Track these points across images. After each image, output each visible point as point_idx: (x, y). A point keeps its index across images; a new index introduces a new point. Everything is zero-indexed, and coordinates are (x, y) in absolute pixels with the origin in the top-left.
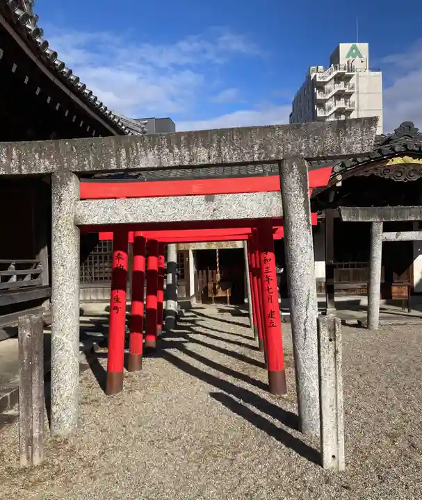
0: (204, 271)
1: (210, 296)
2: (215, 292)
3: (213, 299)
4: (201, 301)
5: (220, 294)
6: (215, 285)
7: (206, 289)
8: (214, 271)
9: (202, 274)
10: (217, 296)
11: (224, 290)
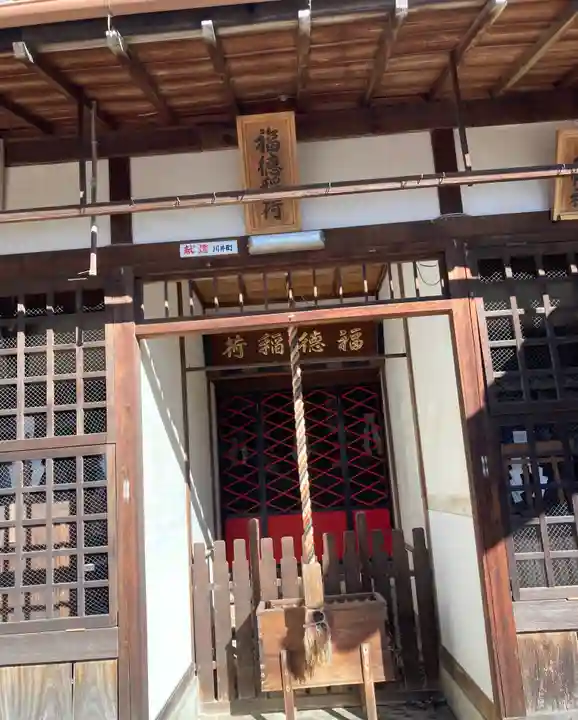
3: (289, 697)
8: (287, 541)
9: (230, 557)
10: (311, 682)
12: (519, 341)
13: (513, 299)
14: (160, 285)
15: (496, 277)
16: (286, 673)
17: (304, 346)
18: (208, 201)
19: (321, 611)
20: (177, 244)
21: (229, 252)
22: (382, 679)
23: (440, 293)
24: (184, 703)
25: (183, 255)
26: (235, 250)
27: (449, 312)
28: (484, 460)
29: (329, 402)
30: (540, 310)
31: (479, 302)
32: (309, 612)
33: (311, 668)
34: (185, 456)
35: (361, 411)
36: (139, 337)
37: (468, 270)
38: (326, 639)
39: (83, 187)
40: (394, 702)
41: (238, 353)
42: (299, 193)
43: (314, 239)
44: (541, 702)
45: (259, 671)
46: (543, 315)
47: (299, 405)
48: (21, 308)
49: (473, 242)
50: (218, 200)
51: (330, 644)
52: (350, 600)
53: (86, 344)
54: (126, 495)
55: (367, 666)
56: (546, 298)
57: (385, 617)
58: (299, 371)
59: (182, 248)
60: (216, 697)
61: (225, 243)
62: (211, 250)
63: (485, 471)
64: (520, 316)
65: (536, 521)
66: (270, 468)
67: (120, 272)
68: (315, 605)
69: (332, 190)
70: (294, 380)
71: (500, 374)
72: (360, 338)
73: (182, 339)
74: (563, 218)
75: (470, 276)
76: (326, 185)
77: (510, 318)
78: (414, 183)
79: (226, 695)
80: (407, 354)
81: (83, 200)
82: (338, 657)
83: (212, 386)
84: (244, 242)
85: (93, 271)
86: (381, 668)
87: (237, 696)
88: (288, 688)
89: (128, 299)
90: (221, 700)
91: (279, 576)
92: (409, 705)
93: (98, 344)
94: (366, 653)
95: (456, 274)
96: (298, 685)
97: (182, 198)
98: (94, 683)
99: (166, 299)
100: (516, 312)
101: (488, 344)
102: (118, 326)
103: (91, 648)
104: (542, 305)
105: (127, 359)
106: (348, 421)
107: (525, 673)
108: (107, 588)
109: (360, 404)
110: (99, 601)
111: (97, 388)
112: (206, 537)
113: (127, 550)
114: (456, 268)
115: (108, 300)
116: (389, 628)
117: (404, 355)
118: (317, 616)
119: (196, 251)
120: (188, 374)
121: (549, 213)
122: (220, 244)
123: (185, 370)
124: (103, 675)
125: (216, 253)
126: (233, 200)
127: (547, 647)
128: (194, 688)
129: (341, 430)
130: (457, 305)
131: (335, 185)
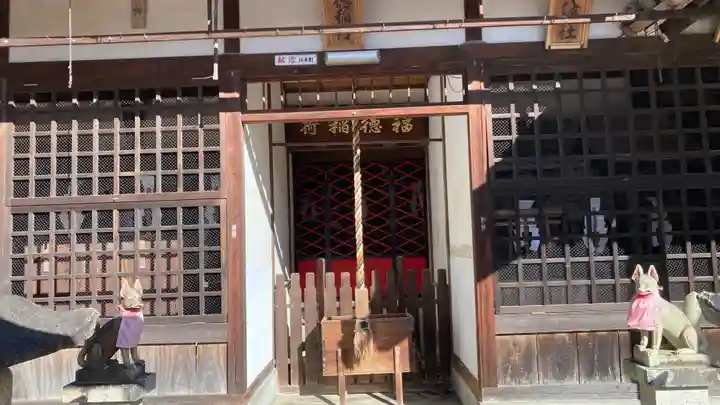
0: (310, 276)
1: (329, 371)
2: (348, 356)
3: (342, 382)
4: (295, 385)
5: (371, 363)
6: (348, 327)
7: (314, 343)
8: (345, 275)
9: (303, 285)
10: (358, 370)
11: (385, 347)
12: (514, 136)
13: (513, 106)
14: (260, 85)
15: (502, 89)
16: (341, 364)
17: (365, 127)
18: (299, 32)
19: (367, 321)
20: (273, 55)
21: (311, 63)
22: (408, 370)
23: (461, 100)
24: (269, 382)
25: (277, 64)
26: (315, 61)
27: (467, 114)
28: (482, 219)
29: (384, 172)
30: (531, 114)
31: (489, 107)
32: (358, 321)
33: (359, 360)
34: (271, 211)
35: (409, 181)
36: (243, 123)
37: (482, 84)
38: (368, 340)
39: (210, 18)
40: (417, 390)
41: (312, 131)
42: (362, 30)
43: (372, 56)
44: (508, 379)
45: (322, 362)
46: (533, 118)
47: (358, 177)
48: (158, 98)
49: (488, 63)
50: (305, 32)
51: (372, 344)
52: (388, 317)
53: (206, 126)
54: (234, 234)
55: (398, 361)
56: (536, 106)
57: (412, 329)
58: (359, 151)
59: (277, 58)
60: (290, 383)
61: (308, 56)
62: (298, 61)
63: (483, 227)
64: (517, 119)
65: (515, 262)
66: (334, 224)
67: (230, 74)
68: (363, 316)
69: (385, 28)
70: (355, 157)
71: (499, 159)
72: (411, 123)
73: (270, 126)
74: (553, 48)
75: (483, 88)
76: (381, 25)
77: (509, 120)
78: (442, 26)
79: (297, 381)
80: (442, 140)
81: (210, 26)
82: (377, 354)
83: (290, 156)
84: (321, 55)
85: (215, 77)
86: (408, 363)
87: (304, 383)
88: (341, 374)
89: (236, 95)
90: (293, 385)
91: (338, 299)
92: (428, 392)
93: (214, 126)
94: (397, 353)
95: (474, 86)
96: (349, 373)
97: (280, 29)
98: (211, 358)
99: (264, 95)
100: (514, 115)
101: (492, 138)
102: (229, 114)
103: (209, 335)
104: (533, 111)
105: (235, 139)
106: (398, 189)
107: (500, 361)
108: (220, 297)
109: (408, 176)
110: (214, 305)
111: (213, 158)
112: (284, 271)
113: (234, 273)
114: (474, 82)
115: (222, 95)
116: (415, 337)
117: (440, 140)
118: (364, 325)
119: (287, 61)
120: (274, 148)
121: (543, 43)
122: (304, 57)
123: (272, 145)
124: (217, 354)
125: (301, 63)
126: (316, 32)
127: (515, 345)
128: (274, 375)
129: (391, 195)
130: (472, 108)
131: (387, 24)
